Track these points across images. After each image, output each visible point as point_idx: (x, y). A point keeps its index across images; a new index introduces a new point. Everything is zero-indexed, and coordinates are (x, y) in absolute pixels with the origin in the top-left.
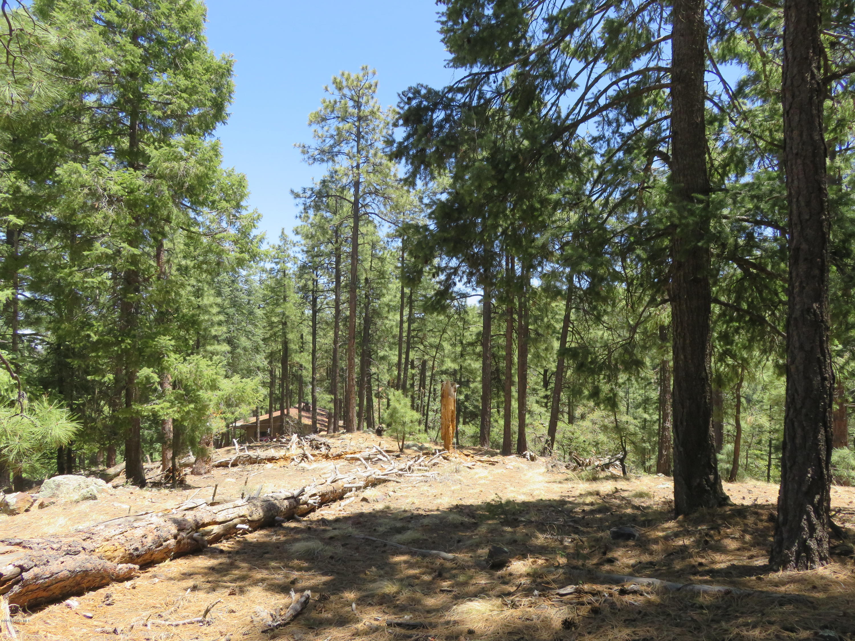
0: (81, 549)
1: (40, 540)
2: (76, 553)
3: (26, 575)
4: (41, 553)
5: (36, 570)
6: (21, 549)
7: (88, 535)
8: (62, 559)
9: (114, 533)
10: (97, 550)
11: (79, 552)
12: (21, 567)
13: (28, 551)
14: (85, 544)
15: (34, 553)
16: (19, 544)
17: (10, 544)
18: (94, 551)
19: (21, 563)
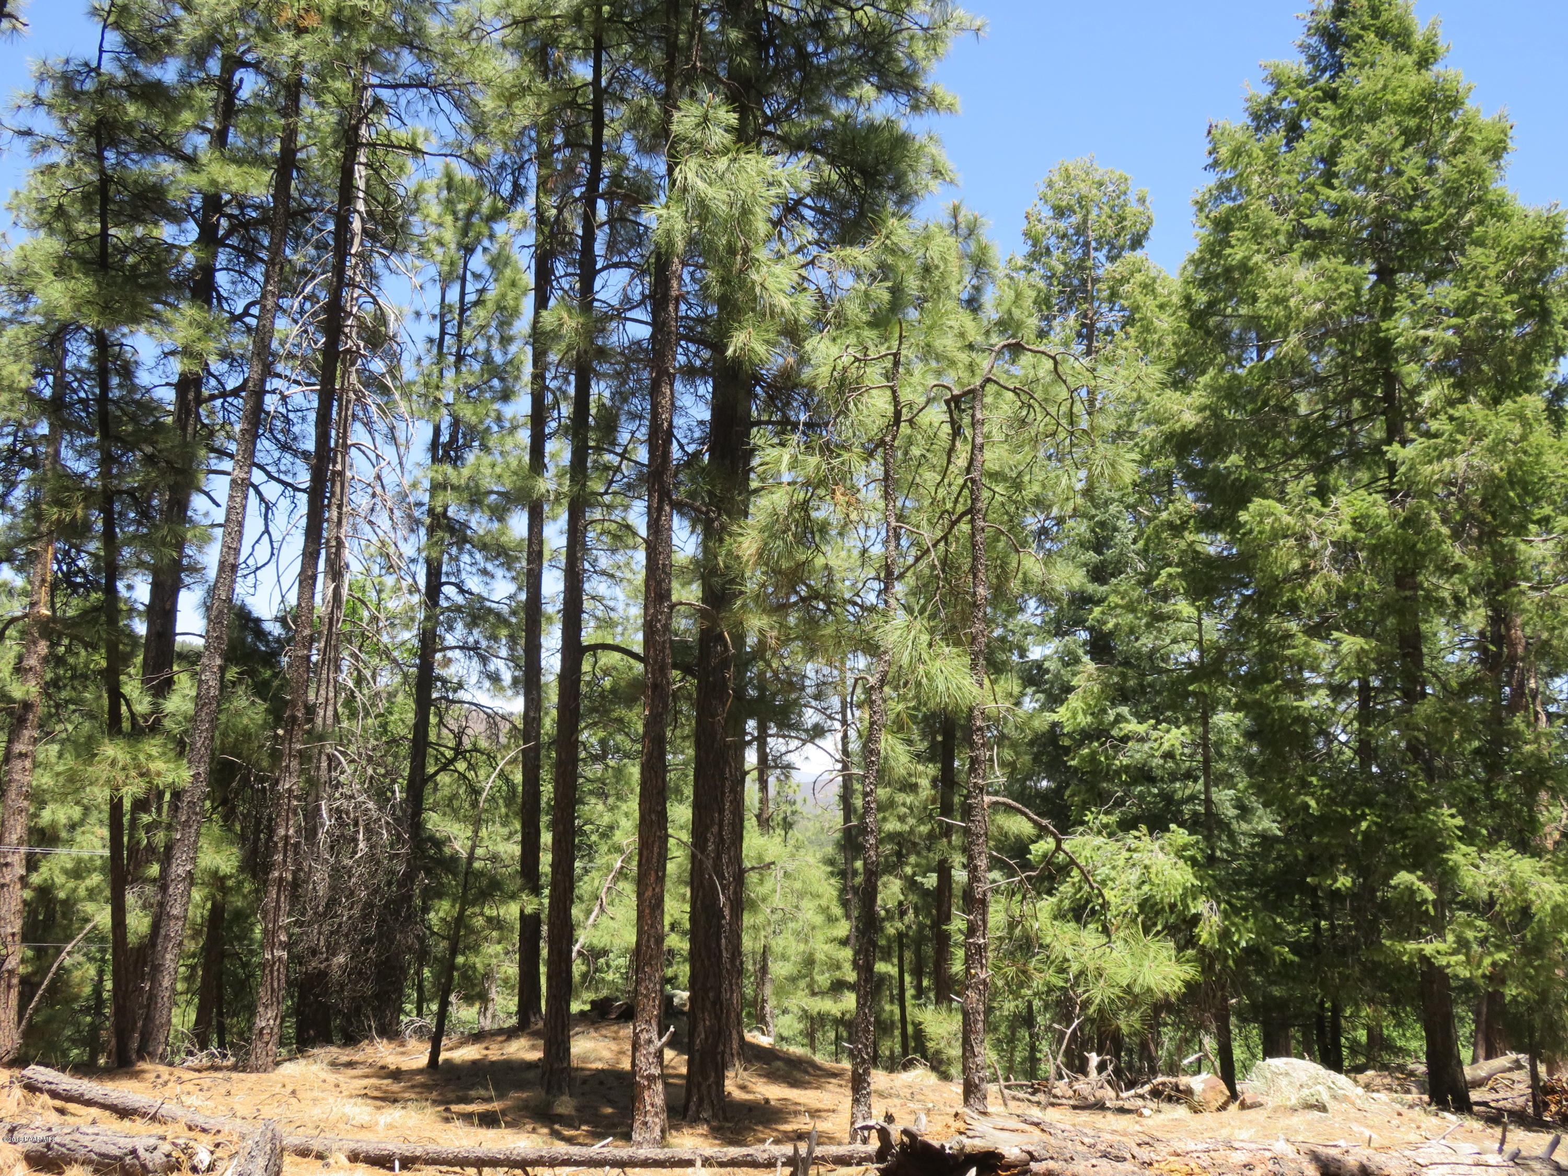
0: (1128, 1156)
1: (1068, 1127)
2: (1120, 1159)
3: (1034, 1166)
4: (1063, 1144)
5: (1051, 1164)
6: (1036, 1132)
7: (1147, 1139)
8: (1094, 1161)
9: (1193, 1148)
10: (1156, 1165)
11: (1125, 1159)
12: (1030, 1153)
13: (1045, 1137)
14: (1136, 1151)
15: (1052, 1140)
16: (1037, 1125)
17: (1025, 1121)
18: (1151, 1164)
19: (1031, 1149)
